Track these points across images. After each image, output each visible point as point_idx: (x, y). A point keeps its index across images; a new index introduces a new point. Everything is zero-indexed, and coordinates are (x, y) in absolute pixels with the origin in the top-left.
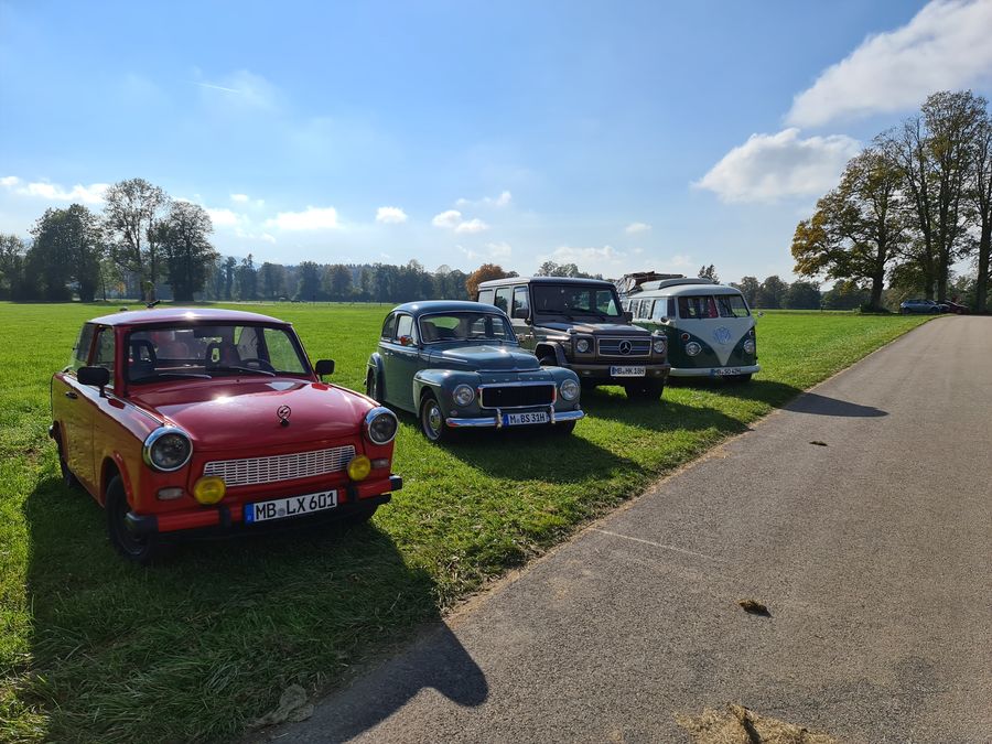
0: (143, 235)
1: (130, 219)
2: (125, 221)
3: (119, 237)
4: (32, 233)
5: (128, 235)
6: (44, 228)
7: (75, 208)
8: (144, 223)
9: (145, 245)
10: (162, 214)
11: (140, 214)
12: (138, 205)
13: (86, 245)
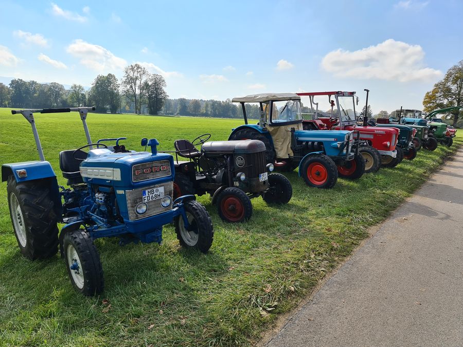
2: (131, 81)
6: (97, 83)
7: (110, 74)
8: (138, 82)
9: (138, 91)
12: (136, 75)
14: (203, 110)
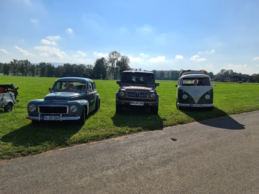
0: (115, 64)
1: (113, 60)
2: (112, 61)
3: (110, 64)
4: (94, 64)
5: (112, 64)
6: (96, 63)
7: (103, 58)
8: (116, 61)
9: (115, 66)
10: (119, 59)
11: (115, 59)
12: (115, 57)
13: (104, 67)
14: (166, 76)
